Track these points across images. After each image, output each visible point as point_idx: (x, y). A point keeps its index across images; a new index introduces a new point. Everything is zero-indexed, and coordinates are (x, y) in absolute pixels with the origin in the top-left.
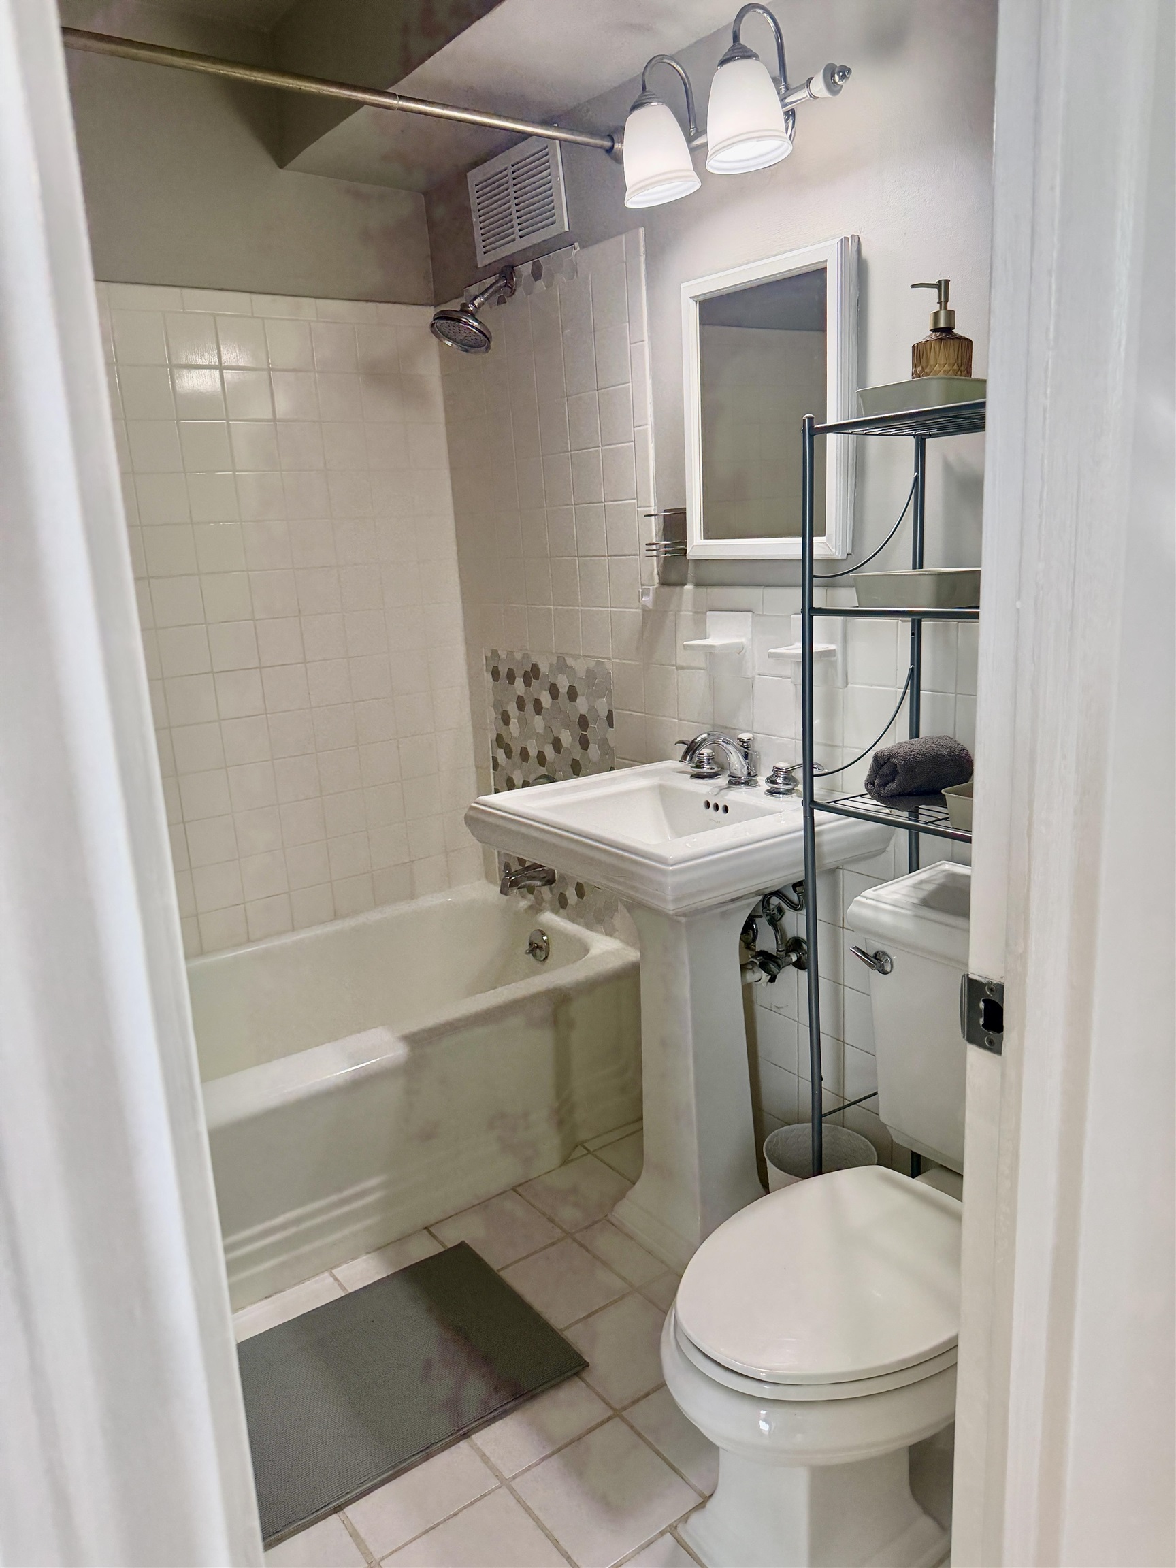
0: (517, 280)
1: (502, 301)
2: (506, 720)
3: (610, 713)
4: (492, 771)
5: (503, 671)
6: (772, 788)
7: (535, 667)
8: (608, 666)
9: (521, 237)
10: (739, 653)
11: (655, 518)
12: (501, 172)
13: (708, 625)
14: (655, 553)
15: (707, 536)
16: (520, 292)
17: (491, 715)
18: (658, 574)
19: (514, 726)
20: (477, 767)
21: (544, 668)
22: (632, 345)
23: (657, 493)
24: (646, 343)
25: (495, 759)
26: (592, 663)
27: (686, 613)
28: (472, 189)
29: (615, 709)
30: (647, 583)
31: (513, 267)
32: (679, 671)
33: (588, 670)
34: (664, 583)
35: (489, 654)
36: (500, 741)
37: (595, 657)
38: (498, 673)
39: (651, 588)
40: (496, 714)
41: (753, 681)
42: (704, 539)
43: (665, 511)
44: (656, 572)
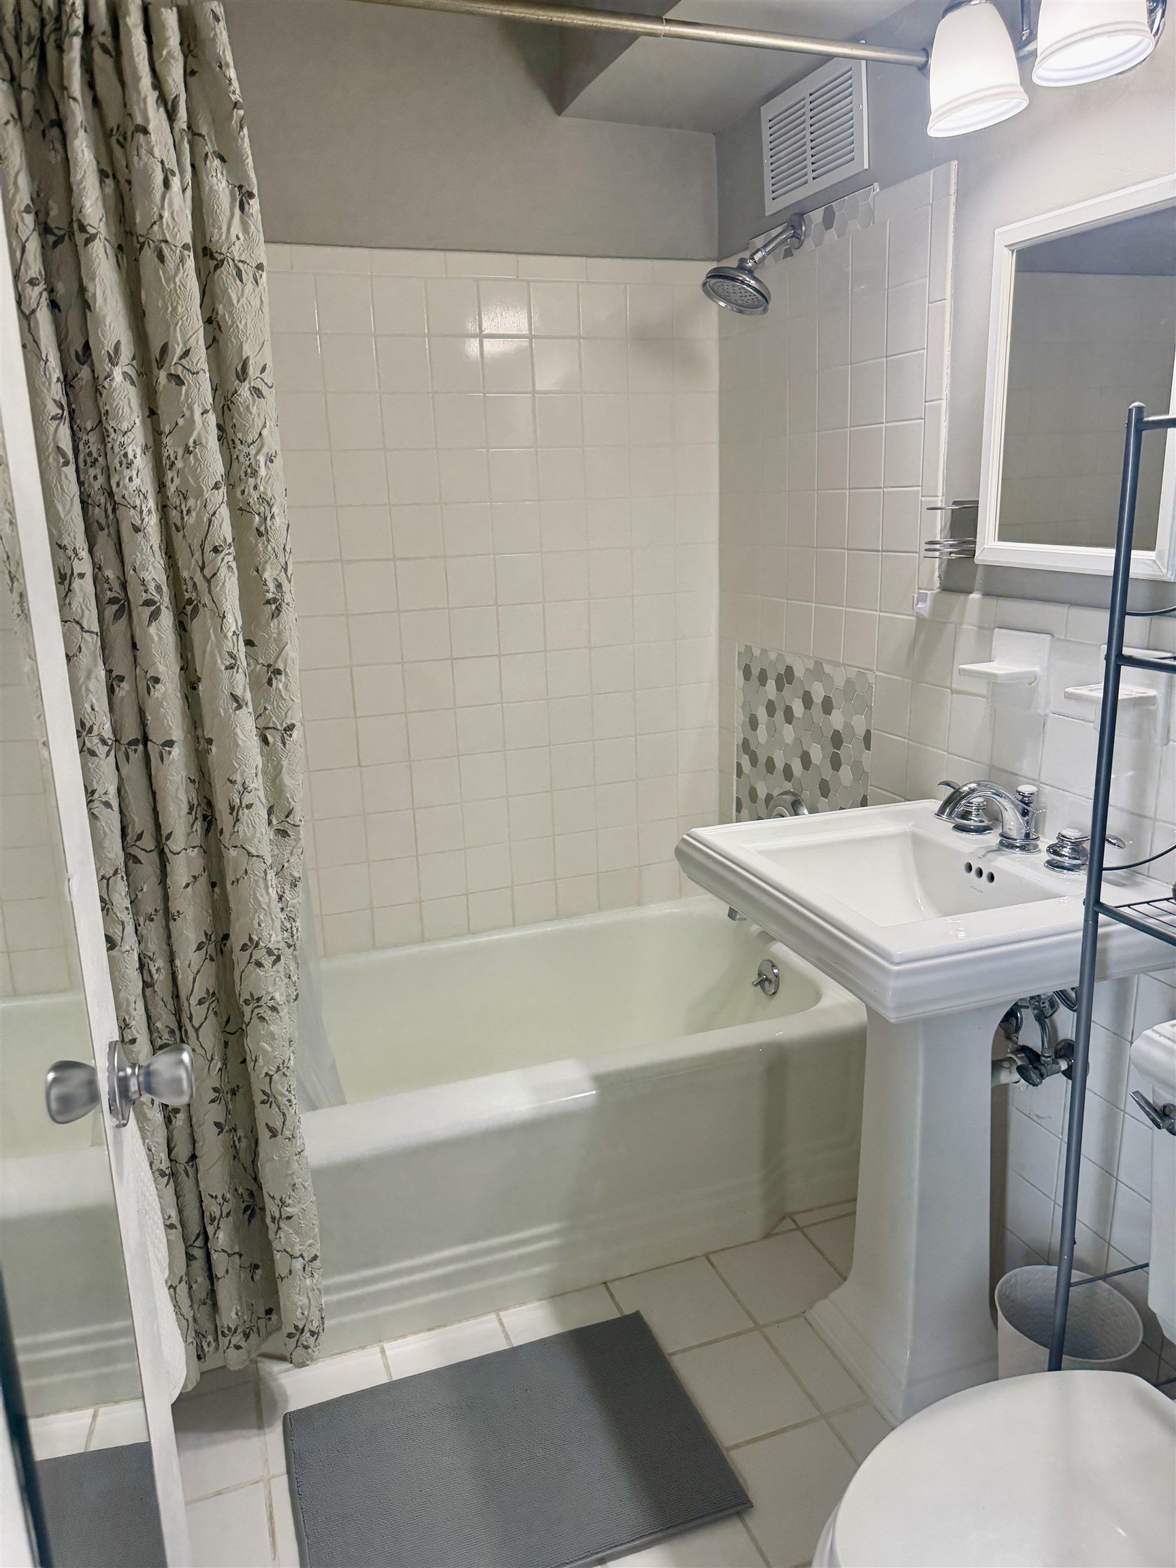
0: (806, 230)
1: (788, 254)
2: (753, 723)
3: (868, 733)
4: (735, 777)
5: (755, 672)
6: (1053, 860)
7: (789, 670)
8: (871, 679)
9: (814, 179)
10: (1030, 684)
11: (942, 512)
12: (800, 102)
13: (994, 644)
14: (937, 554)
15: (1003, 537)
16: (809, 243)
17: (739, 717)
18: (940, 577)
19: (762, 733)
20: (720, 771)
21: (799, 672)
22: (930, 305)
23: (947, 479)
24: (948, 303)
25: (739, 766)
26: (852, 673)
27: (969, 628)
28: (765, 125)
29: (874, 729)
30: (924, 587)
31: (802, 215)
32: (954, 695)
33: (849, 682)
34: (946, 588)
35: (742, 650)
36: (745, 746)
37: (858, 667)
38: (750, 673)
39: (929, 592)
40: (744, 716)
41: (1045, 720)
42: (999, 540)
43: (955, 503)
44: (937, 574)
